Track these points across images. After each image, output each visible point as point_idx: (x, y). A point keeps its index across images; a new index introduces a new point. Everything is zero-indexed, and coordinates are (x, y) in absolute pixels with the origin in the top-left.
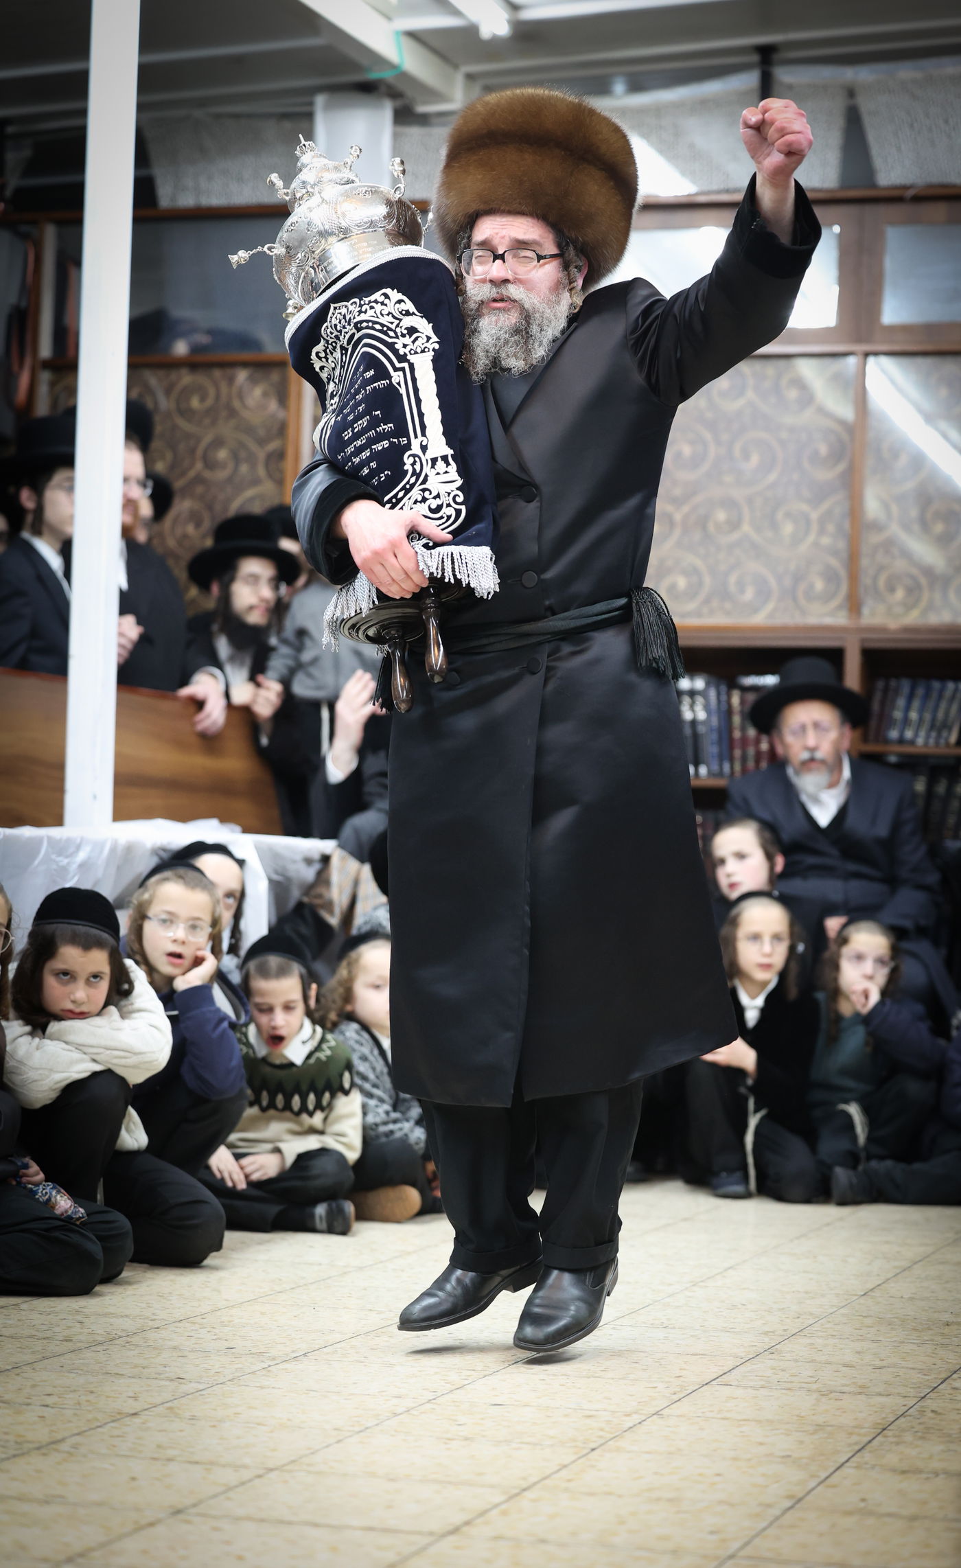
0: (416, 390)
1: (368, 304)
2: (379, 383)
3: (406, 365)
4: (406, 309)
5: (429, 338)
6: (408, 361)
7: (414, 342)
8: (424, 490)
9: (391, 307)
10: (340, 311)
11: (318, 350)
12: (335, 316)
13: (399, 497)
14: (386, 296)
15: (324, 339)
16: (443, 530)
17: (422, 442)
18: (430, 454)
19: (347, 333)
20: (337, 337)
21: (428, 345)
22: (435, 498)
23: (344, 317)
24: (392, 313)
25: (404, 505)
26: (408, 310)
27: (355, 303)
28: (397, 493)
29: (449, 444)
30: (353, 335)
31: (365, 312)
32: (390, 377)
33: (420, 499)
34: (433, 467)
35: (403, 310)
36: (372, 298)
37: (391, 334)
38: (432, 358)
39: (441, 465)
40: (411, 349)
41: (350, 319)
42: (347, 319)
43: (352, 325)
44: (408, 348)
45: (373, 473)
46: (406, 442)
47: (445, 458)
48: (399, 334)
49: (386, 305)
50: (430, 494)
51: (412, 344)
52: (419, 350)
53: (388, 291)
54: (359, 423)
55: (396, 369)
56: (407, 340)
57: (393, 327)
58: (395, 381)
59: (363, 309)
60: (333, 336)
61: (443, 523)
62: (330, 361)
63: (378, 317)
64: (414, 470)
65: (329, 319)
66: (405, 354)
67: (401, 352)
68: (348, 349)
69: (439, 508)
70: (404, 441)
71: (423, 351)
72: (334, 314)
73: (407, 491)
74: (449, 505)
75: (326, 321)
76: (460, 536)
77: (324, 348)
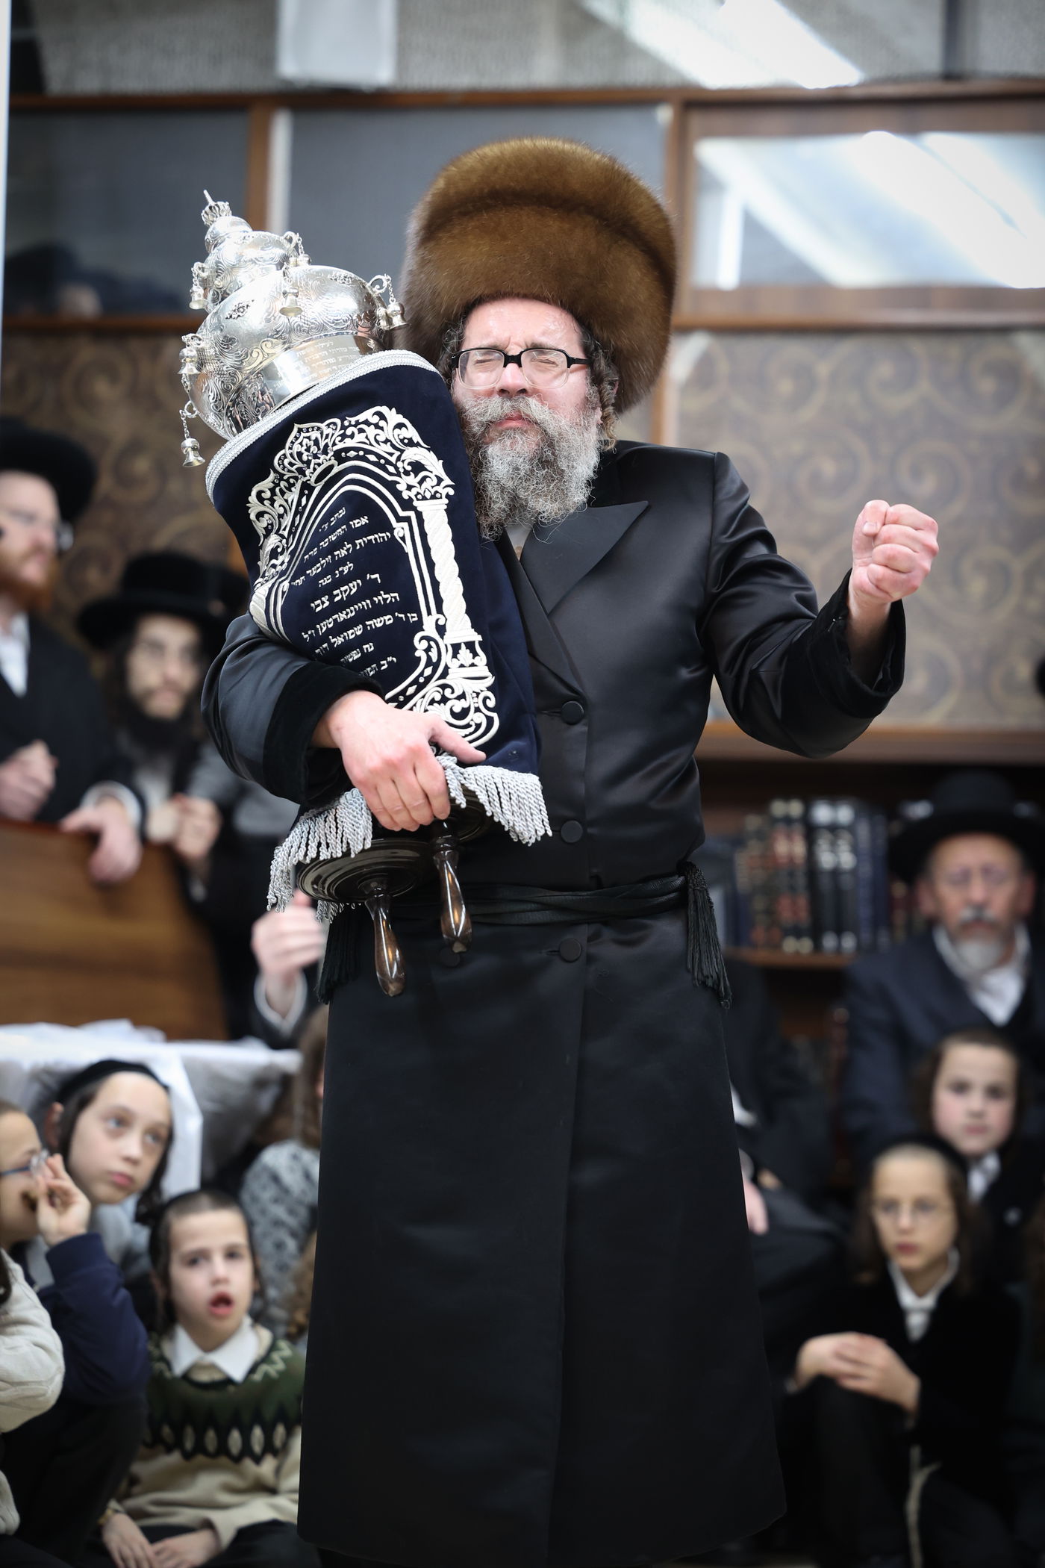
0: (427, 549)
1: (355, 426)
2: (376, 536)
3: (412, 514)
4: (409, 437)
5: (440, 480)
6: (414, 509)
7: (421, 483)
8: (444, 687)
9: (388, 432)
10: (307, 435)
11: (262, 489)
12: (299, 441)
13: (408, 693)
14: (382, 417)
15: (276, 471)
16: (471, 742)
17: (437, 620)
18: (450, 638)
19: (319, 465)
20: (301, 471)
21: (439, 489)
22: (459, 698)
23: (316, 442)
24: (390, 441)
25: (415, 705)
26: (411, 438)
27: (335, 424)
28: (406, 689)
29: (476, 626)
30: (331, 467)
31: (352, 436)
32: (391, 529)
33: (438, 697)
34: (455, 656)
35: (405, 438)
36: (361, 417)
37: (391, 469)
38: (446, 507)
39: (465, 654)
40: (418, 493)
41: (326, 445)
42: (322, 444)
43: (331, 454)
44: (414, 491)
45: (367, 659)
46: (416, 619)
47: (470, 646)
48: (402, 470)
49: (382, 429)
50: (453, 692)
51: (418, 486)
52: (428, 495)
53: (384, 409)
54: (343, 589)
55: (399, 519)
56: (412, 480)
57: (393, 459)
58: (398, 533)
59: (349, 432)
60: (293, 469)
61: (471, 734)
62: (276, 505)
63: (371, 445)
64: (429, 658)
65: (288, 444)
66: (410, 499)
67: (405, 495)
68: (314, 488)
69: (465, 713)
70: (413, 617)
71: (433, 497)
72: (296, 438)
73: (421, 687)
74: (477, 710)
75: (284, 448)
76: (494, 752)
77: (272, 485)
